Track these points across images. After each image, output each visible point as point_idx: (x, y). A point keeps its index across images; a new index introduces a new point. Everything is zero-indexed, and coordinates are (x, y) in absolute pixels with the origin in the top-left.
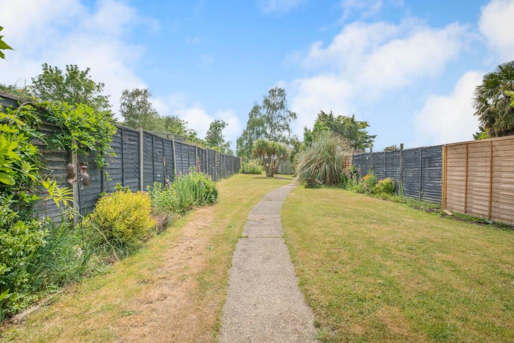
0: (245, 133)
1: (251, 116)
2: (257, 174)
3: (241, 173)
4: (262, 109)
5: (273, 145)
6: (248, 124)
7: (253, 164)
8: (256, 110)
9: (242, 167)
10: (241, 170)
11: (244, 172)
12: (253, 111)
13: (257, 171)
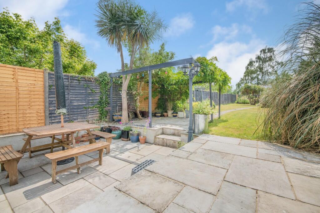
0: (242, 80)
1: (247, 68)
2: (246, 103)
3: (236, 103)
4: (256, 63)
5: (255, 87)
6: (245, 73)
7: (245, 98)
8: (251, 63)
9: (237, 100)
10: (236, 102)
11: (238, 103)
12: (248, 65)
13: (247, 102)
